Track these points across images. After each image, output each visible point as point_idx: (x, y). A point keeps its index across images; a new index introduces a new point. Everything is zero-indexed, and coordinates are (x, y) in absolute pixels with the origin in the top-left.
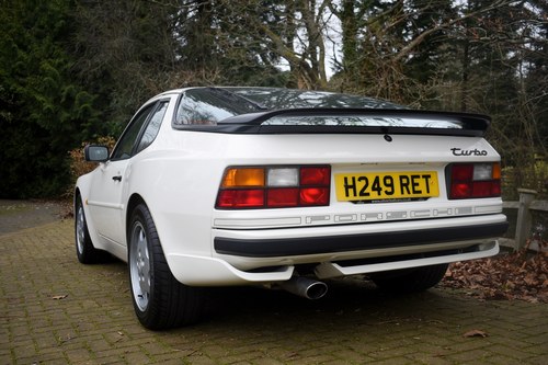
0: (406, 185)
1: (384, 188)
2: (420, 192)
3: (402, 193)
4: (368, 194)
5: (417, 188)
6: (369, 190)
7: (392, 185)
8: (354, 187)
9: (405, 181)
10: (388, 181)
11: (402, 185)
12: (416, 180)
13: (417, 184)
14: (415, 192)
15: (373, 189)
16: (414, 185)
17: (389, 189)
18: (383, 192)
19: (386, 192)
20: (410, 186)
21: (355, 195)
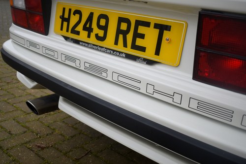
0: (125, 33)
1: (96, 30)
2: (143, 49)
3: (116, 43)
4: (78, 33)
5: (139, 42)
6: (80, 28)
7: (105, 28)
8: (68, 20)
9: (124, 26)
10: (103, 22)
11: (119, 31)
12: (142, 30)
13: (142, 36)
14: (134, 47)
15: (85, 28)
16: (138, 35)
17: (101, 33)
18: (93, 35)
19: (97, 36)
20: (130, 37)
21: (67, 31)
